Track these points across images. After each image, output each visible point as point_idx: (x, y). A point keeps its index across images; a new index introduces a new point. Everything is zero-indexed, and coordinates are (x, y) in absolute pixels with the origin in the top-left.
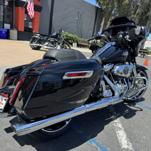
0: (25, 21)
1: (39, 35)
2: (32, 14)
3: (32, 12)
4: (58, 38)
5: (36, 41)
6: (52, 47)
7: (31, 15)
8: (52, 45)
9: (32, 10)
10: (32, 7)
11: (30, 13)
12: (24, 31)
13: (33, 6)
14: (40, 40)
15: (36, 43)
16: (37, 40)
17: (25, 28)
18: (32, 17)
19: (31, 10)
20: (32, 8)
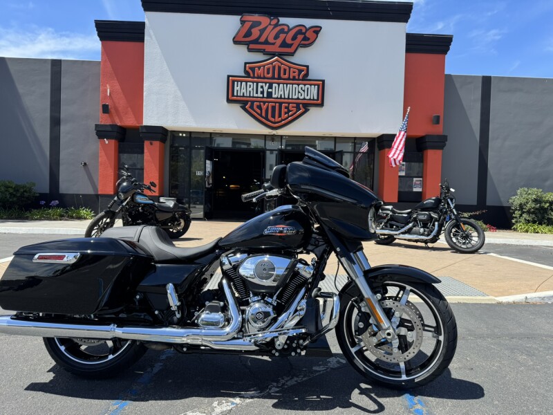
0: (400, 177)
1: (390, 207)
2: (397, 157)
3: (398, 152)
4: (441, 211)
5: (383, 224)
6: (423, 235)
7: (395, 160)
8: (422, 230)
9: (400, 148)
10: (401, 140)
11: (394, 155)
12: (398, 201)
13: (404, 140)
14: (392, 218)
15: (382, 229)
16: (385, 221)
17: (400, 193)
18: (395, 164)
19: (398, 147)
20: (400, 144)
